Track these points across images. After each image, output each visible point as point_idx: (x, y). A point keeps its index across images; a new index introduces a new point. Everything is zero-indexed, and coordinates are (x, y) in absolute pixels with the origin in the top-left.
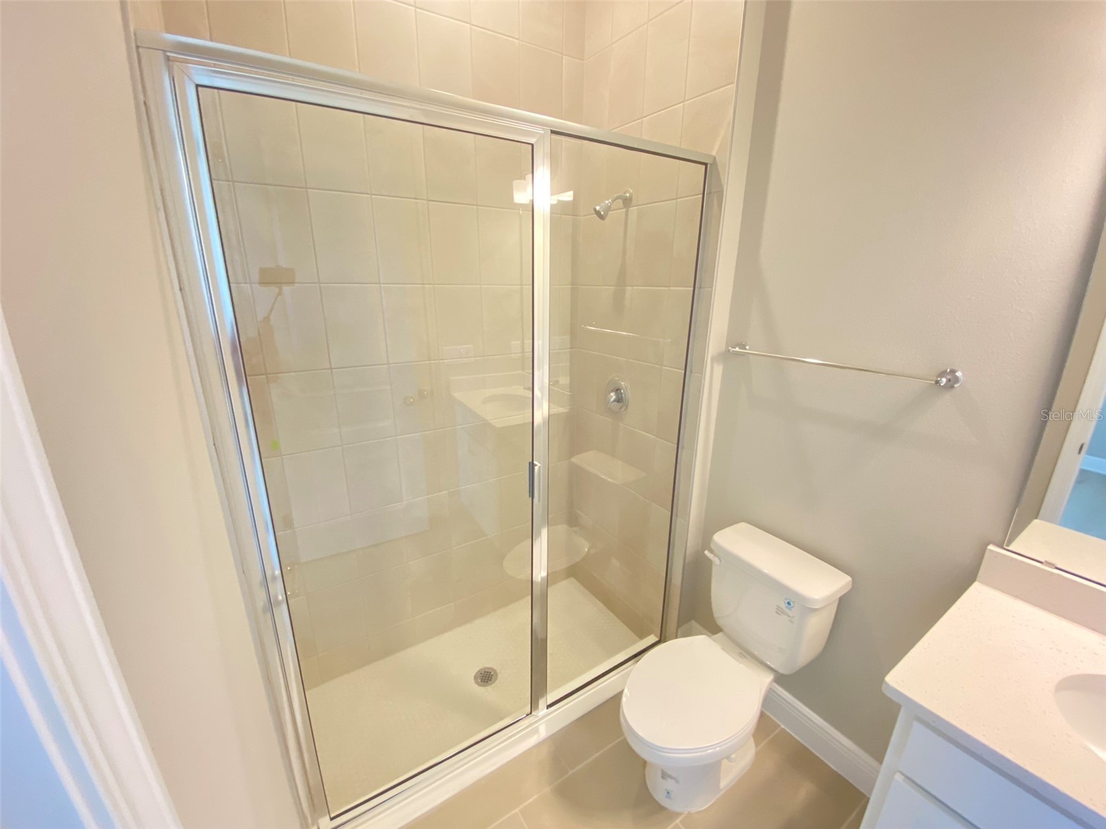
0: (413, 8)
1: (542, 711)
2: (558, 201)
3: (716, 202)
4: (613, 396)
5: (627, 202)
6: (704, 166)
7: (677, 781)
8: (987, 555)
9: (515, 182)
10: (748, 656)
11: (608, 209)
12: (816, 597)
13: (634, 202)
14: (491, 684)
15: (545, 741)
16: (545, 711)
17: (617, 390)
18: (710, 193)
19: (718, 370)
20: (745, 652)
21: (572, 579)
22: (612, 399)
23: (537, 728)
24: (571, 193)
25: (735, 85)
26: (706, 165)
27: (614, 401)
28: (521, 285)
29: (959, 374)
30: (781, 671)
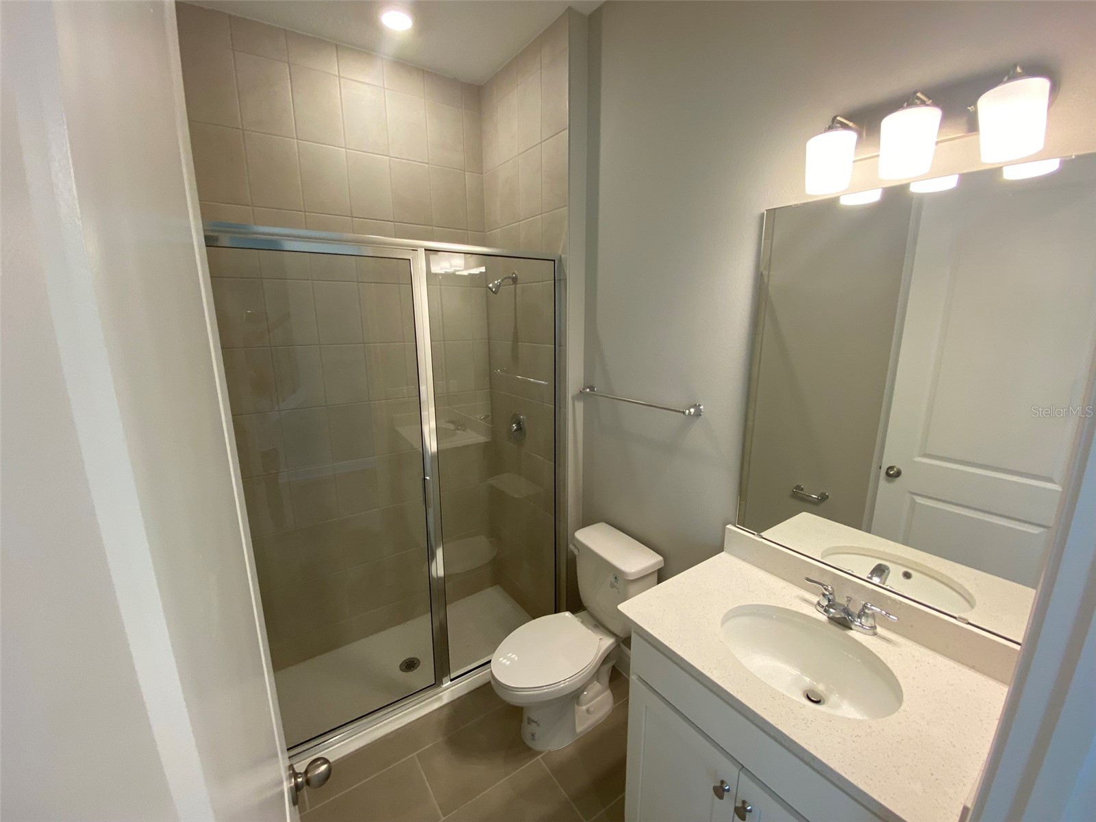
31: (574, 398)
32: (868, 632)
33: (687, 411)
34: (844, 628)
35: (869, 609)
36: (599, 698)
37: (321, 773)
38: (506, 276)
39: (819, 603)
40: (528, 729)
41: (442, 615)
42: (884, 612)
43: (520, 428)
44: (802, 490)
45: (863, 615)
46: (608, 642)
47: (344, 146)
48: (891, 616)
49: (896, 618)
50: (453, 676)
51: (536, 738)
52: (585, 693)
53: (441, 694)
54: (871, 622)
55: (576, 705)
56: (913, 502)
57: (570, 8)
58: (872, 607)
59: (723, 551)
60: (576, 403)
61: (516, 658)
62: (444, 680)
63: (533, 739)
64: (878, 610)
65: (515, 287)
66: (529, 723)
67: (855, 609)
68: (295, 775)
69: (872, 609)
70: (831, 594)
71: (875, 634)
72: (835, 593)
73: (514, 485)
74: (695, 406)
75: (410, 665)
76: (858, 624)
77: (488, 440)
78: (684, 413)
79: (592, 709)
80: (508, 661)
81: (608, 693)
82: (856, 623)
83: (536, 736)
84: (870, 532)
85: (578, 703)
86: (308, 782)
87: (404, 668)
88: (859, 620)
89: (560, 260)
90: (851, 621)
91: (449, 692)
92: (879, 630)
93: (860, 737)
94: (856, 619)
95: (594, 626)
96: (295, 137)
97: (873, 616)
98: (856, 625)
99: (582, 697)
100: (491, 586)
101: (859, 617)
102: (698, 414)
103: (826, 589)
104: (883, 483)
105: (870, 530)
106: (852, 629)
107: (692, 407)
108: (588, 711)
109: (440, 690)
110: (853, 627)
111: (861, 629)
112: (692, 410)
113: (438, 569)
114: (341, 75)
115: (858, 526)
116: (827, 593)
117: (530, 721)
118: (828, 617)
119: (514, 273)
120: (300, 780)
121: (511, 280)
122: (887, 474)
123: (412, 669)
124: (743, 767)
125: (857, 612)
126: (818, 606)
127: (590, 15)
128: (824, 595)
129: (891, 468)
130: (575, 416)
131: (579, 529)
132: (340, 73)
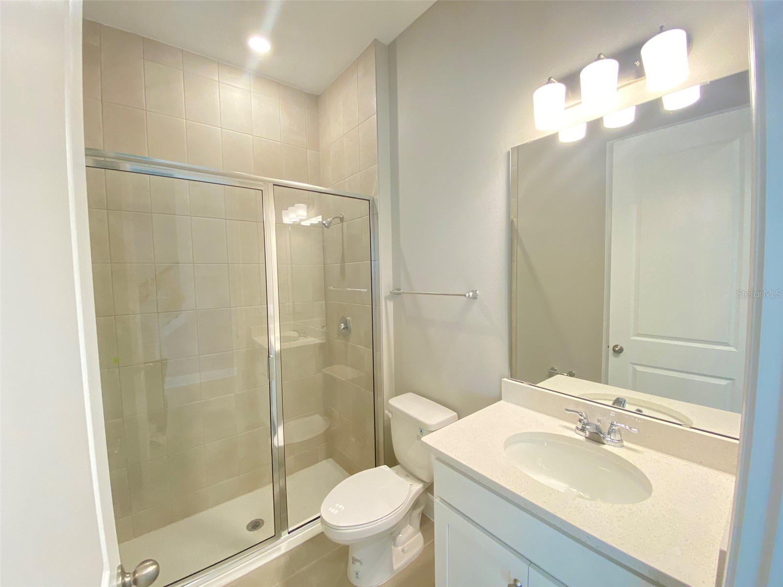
0: (220, 129)
1: (285, 535)
2: (300, 219)
3: (376, 218)
4: (343, 326)
5: (342, 220)
6: (368, 201)
7: (361, 563)
8: (503, 384)
9: (283, 212)
10: (411, 476)
11: (330, 223)
12: (434, 423)
13: (345, 220)
14: (258, 529)
15: (284, 555)
16: (287, 535)
17: (346, 323)
18: (373, 214)
19: (390, 305)
20: (410, 474)
21: (331, 459)
22: (342, 328)
23: (280, 547)
24: (320, 217)
25: (376, 165)
26: (369, 200)
27: (344, 329)
28: (292, 264)
29: (477, 292)
30: (427, 481)
31: (386, 298)
32: (617, 444)
33: (467, 294)
34: (598, 443)
35: (615, 426)
36: (411, 540)
37: (149, 572)
38: (335, 216)
39: (577, 428)
40: (353, 568)
41: (282, 483)
42: (627, 427)
43: (346, 328)
44: (556, 370)
45: (612, 432)
46: (417, 487)
47: (220, 126)
48: (632, 429)
49: (637, 430)
50: (290, 530)
51: (359, 576)
52: (400, 535)
53: (280, 545)
54: (618, 437)
55: (393, 547)
56: (635, 371)
57: (375, 39)
58: (618, 424)
59: (501, 400)
60: (388, 302)
61: (343, 508)
62: (283, 533)
63: (357, 577)
64: (623, 426)
65: (342, 224)
66: (353, 563)
67: (605, 429)
68: (123, 574)
69: (618, 426)
70: (585, 419)
71: (623, 446)
72: (588, 418)
73: (343, 372)
74: (473, 291)
75: (256, 525)
76: (609, 439)
77: (323, 341)
78: (465, 295)
79: (406, 549)
80: (336, 510)
81: (420, 534)
82: (607, 439)
83: (360, 574)
84: (607, 384)
85: (395, 545)
86: (135, 582)
87: (250, 528)
88: (609, 436)
89: (373, 200)
90: (603, 438)
91: (287, 543)
92: (625, 443)
93: (623, 517)
94: (607, 436)
95: (406, 476)
96: (184, 118)
97: (619, 431)
98: (607, 441)
99: (398, 538)
100: (325, 459)
101: (609, 433)
102: (475, 297)
103: (581, 415)
104: (611, 357)
105: (608, 383)
106: (604, 444)
107: (471, 292)
108: (403, 550)
109: (279, 541)
110: (605, 442)
111: (611, 443)
112: (471, 294)
113: (279, 440)
114: (220, 81)
115: (598, 381)
116: (583, 418)
117: (355, 560)
118: (586, 437)
119: (342, 214)
120: (127, 580)
121: (339, 219)
122: (614, 350)
123: (257, 528)
124: (531, 563)
125: (607, 432)
126: (577, 430)
127: (388, 46)
128: (580, 421)
129: (616, 346)
130: (387, 310)
131: (392, 397)
132: (220, 79)
